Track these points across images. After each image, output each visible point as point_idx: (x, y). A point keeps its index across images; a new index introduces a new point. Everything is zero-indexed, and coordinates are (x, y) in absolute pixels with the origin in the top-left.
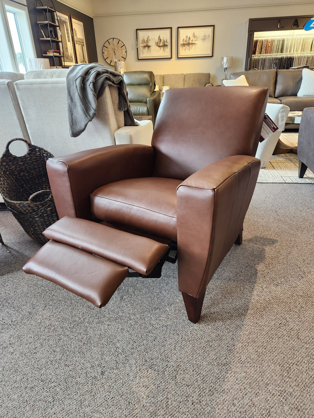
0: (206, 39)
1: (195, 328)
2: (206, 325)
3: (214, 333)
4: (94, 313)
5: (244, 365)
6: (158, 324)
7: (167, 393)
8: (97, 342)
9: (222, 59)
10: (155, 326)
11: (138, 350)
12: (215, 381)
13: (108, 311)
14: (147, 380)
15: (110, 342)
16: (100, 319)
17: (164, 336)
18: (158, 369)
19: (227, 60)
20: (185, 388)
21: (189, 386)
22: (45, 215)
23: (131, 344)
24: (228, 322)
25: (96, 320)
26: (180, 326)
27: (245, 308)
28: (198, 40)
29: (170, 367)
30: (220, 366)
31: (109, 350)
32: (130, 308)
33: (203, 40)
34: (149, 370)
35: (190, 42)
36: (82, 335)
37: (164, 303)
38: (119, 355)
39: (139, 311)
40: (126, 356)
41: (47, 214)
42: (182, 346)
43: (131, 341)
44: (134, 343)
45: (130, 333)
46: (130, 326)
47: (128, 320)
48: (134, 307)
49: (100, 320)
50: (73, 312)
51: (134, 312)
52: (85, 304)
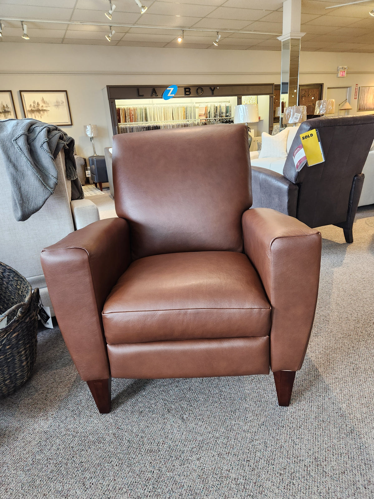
0: (59, 105)
1: (292, 411)
2: (298, 402)
3: (313, 406)
4: (165, 456)
5: (366, 422)
6: (253, 427)
7: (334, 494)
8: (205, 488)
9: (85, 127)
10: (252, 431)
11: (260, 468)
12: (360, 453)
13: (180, 442)
14: (302, 494)
15: (220, 478)
16: (180, 458)
17: (271, 436)
18: (301, 475)
19: (92, 129)
20: (344, 477)
21: (344, 473)
22: (7, 347)
23: (247, 466)
24: (314, 389)
25: (177, 462)
26: (277, 417)
27: (313, 368)
28: (49, 106)
29: (310, 465)
30: (349, 435)
31: (229, 488)
32: (205, 426)
33: (56, 106)
34: (294, 482)
35: (40, 108)
36: (176, 491)
37: (236, 401)
38: (245, 486)
39: (218, 424)
40: (255, 483)
41: (11, 345)
42: (298, 436)
43: (243, 463)
44: (248, 462)
45: (233, 454)
46: (225, 446)
47: (216, 441)
48: (208, 423)
49: (182, 459)
50: (134, 468)
51: (213, 428)
52: (142, 450)
